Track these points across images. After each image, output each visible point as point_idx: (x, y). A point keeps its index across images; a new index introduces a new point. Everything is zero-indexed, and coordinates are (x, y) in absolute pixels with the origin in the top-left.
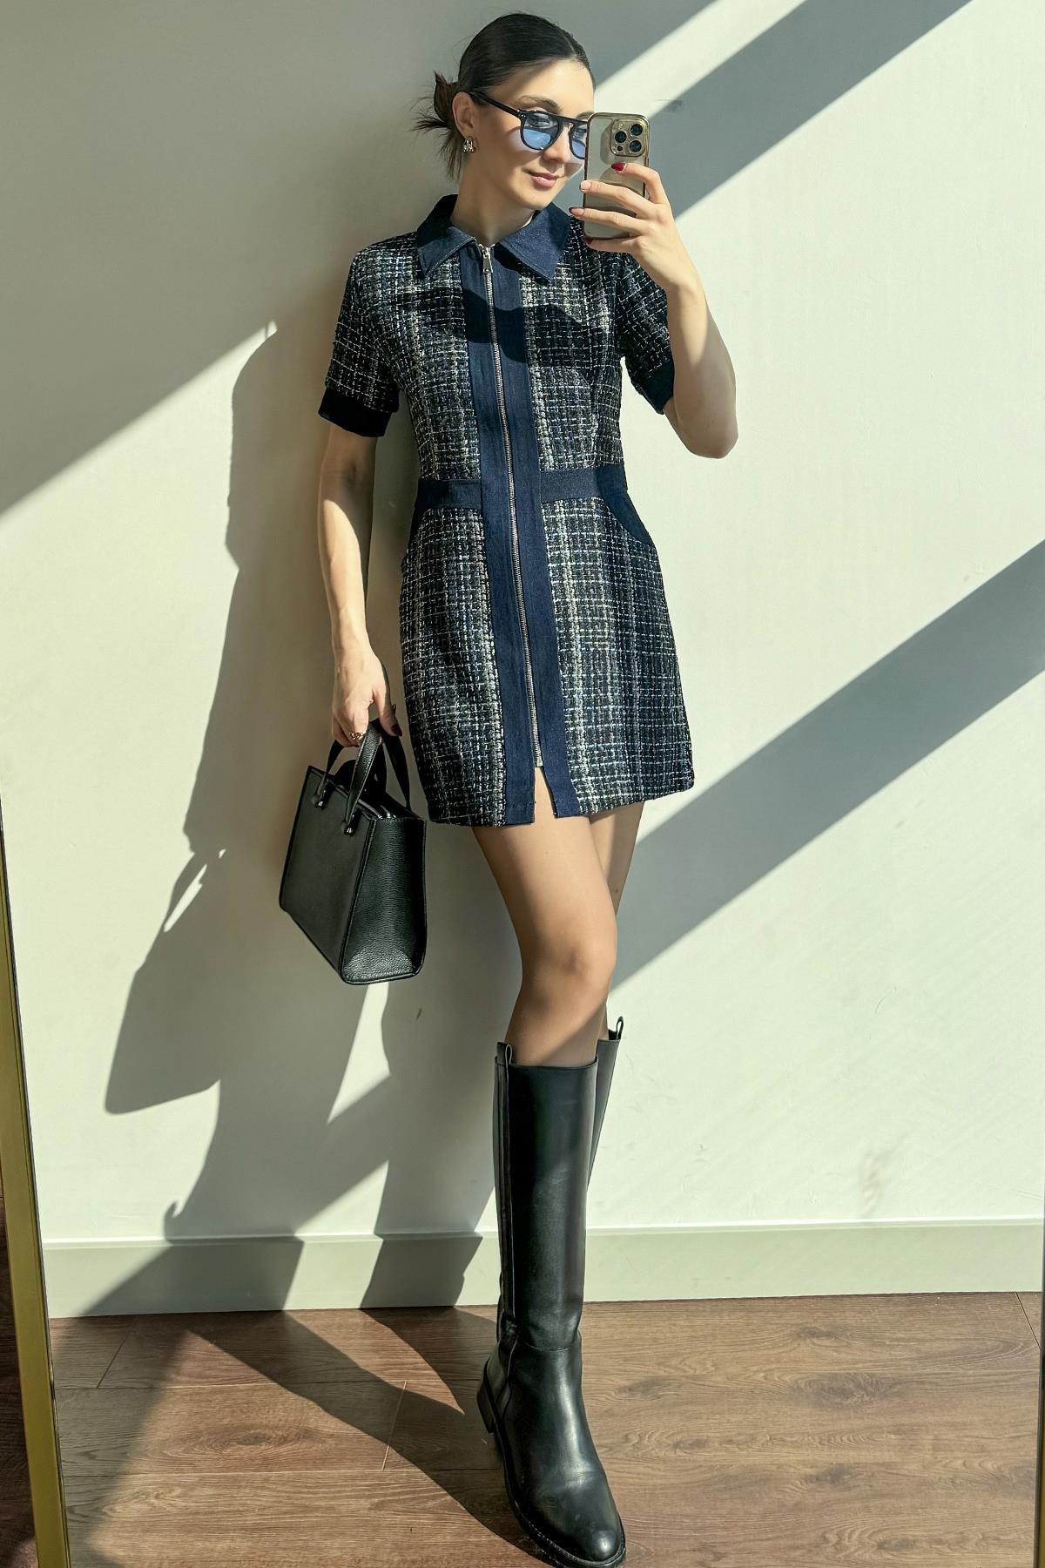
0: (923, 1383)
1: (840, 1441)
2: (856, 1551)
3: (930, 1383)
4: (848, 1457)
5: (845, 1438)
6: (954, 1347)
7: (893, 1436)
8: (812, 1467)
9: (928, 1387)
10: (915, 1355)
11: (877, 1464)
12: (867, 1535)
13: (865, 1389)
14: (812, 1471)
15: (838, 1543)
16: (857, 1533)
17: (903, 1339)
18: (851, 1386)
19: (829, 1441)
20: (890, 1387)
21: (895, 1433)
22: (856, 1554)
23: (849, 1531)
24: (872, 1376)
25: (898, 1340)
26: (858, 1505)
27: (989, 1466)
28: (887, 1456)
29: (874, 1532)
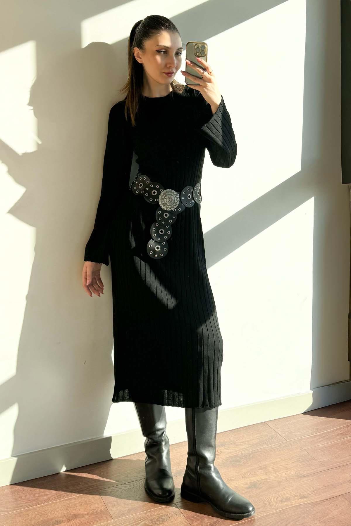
0: (257, 452)
1: (247, 475)
2: (276, 504)
3: (259, 452)
4: (254, 479)
5: (248, 474)
6: (258, 441)
7: (261, 470)
8: (246, 484)
9: (259, 453)
10: (250, 446)
11: (263, 479)
12: (275, 500)
13: (243, 458)
14: (247, 486)
15: (270, 504)
16: (272, 499)
17: (244, 442)
18: (238, 458)
19: (245, 476)
20: (249, 456)
21: (261, 469)
22: (277, 505)
23: (270, 499)
24: (242, 454)
25: (242, 442)
26: (267, 492)
27: (292, 473)
28: (264, 477)
29: (277, 498)
